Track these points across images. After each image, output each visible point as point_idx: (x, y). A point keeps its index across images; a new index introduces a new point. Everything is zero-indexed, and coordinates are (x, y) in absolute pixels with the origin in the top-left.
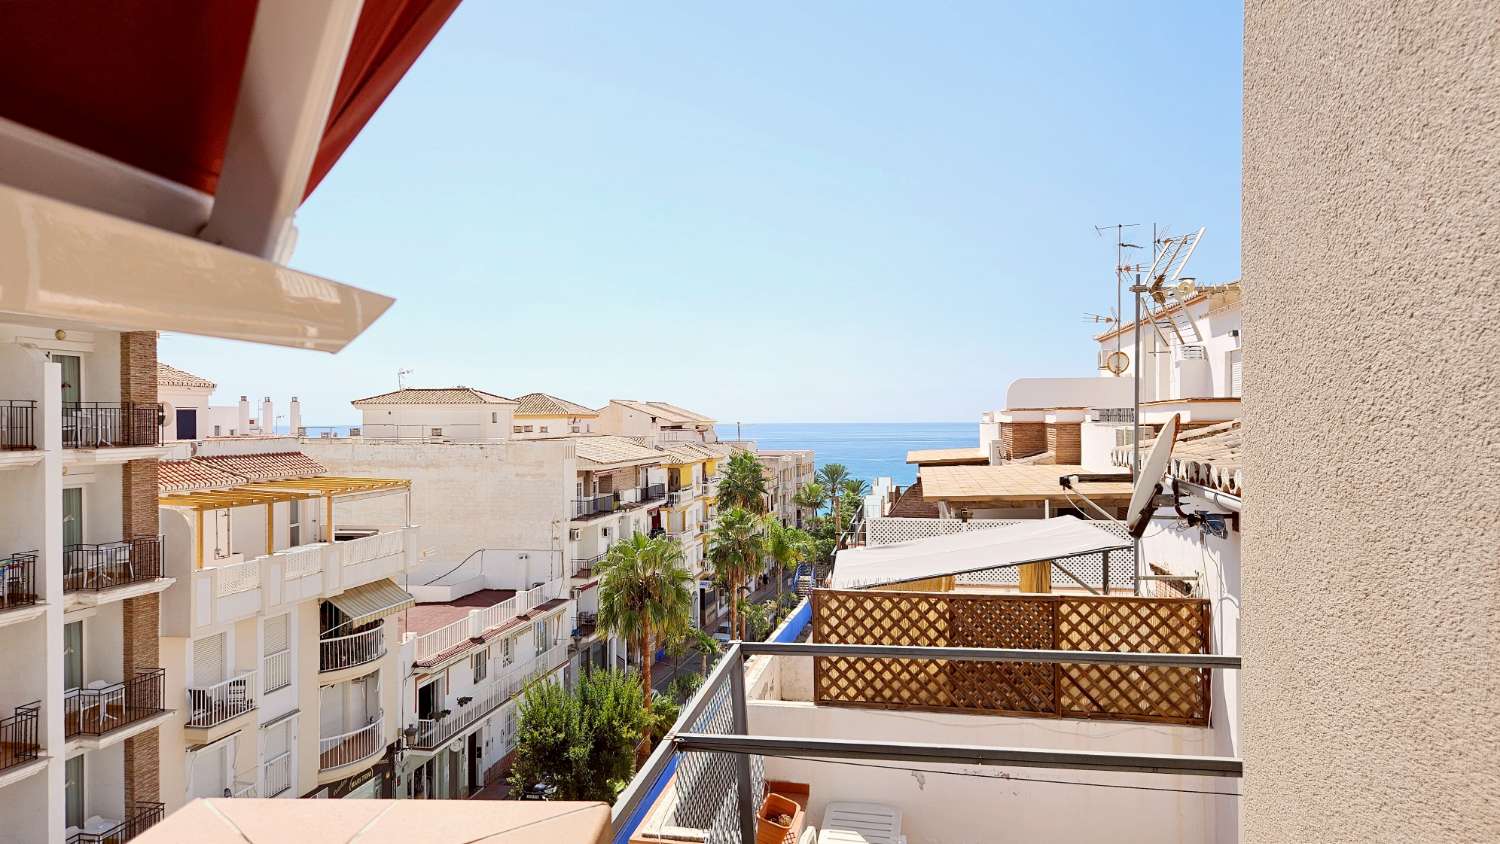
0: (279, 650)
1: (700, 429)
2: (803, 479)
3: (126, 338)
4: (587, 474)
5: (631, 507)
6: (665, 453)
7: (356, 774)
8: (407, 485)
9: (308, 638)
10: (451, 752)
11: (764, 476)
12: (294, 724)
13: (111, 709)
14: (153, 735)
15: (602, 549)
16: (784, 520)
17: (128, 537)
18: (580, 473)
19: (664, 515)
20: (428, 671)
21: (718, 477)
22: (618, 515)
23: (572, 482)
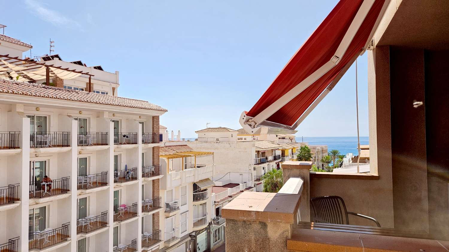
0: (184, 195)
1: (290, 139)
2: (324, 154)
3: (153, 117)
4: (258, 152)
5: (271, 161)
6: (280, 146)
7: (201, 229)
8: (213, 153)
9: (190, 193)
10: (224, 226)
11: (311, 153)
12: (187, 214)
13: (150, 206)
14: (158, 213)
15: (263, 173)
16: (318, 167)
17: (153, 165)
18: (256, 151)
19: (280, 164)
20: (218, 204)
21: (297, 153)
22: (268, 163)
23: (254, 154)
